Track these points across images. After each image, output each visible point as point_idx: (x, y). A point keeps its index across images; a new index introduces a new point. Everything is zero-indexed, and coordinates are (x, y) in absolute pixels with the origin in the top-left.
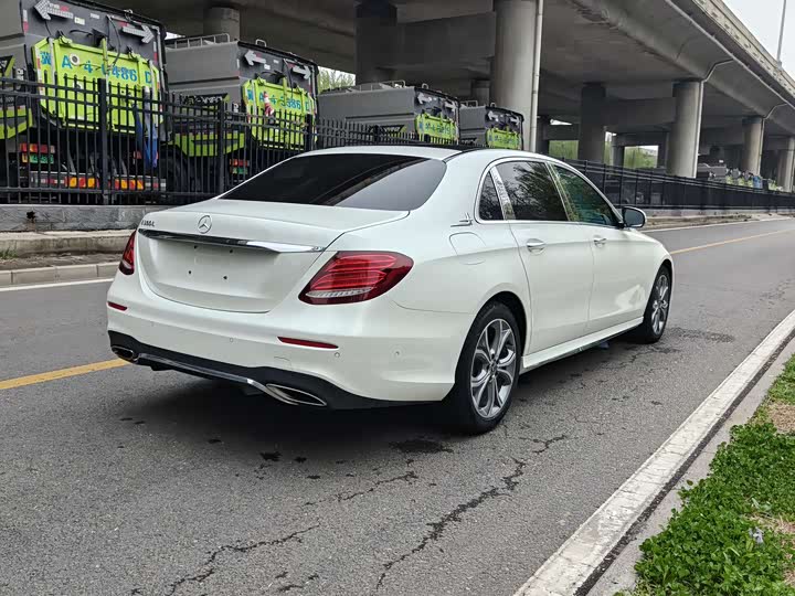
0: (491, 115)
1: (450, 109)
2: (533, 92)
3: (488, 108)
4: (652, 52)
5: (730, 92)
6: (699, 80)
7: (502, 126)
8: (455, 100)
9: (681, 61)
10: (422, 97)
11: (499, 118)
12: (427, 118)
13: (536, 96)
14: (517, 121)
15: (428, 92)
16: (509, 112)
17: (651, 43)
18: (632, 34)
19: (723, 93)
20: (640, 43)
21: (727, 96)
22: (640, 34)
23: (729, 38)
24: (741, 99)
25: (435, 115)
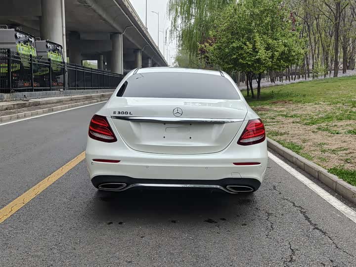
0: (49, 45)
1: (31, 41)
2: (63, 35)
3: (47, 42)
4: (104, 20)
5: (131, 39)
6: (121, 33)
7: (54, 51)
8: (33, 37)
9: (115, 25)
10: (18, 34)
11: (52, 47)
12: (22, 45)
13: (65, 37)
14: (60, 48)
15: (21, 32)
16: (56, 44)
17: (104, 16)
18: (97, 11)
19: (128, 39)
20: (100, 16)
21: (130, 41)
22: (101, 12)
23: (132, 16)
24: (133, 42)
25: (25, 44)
